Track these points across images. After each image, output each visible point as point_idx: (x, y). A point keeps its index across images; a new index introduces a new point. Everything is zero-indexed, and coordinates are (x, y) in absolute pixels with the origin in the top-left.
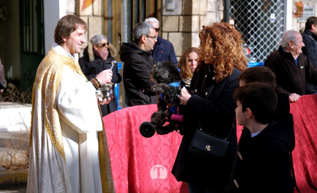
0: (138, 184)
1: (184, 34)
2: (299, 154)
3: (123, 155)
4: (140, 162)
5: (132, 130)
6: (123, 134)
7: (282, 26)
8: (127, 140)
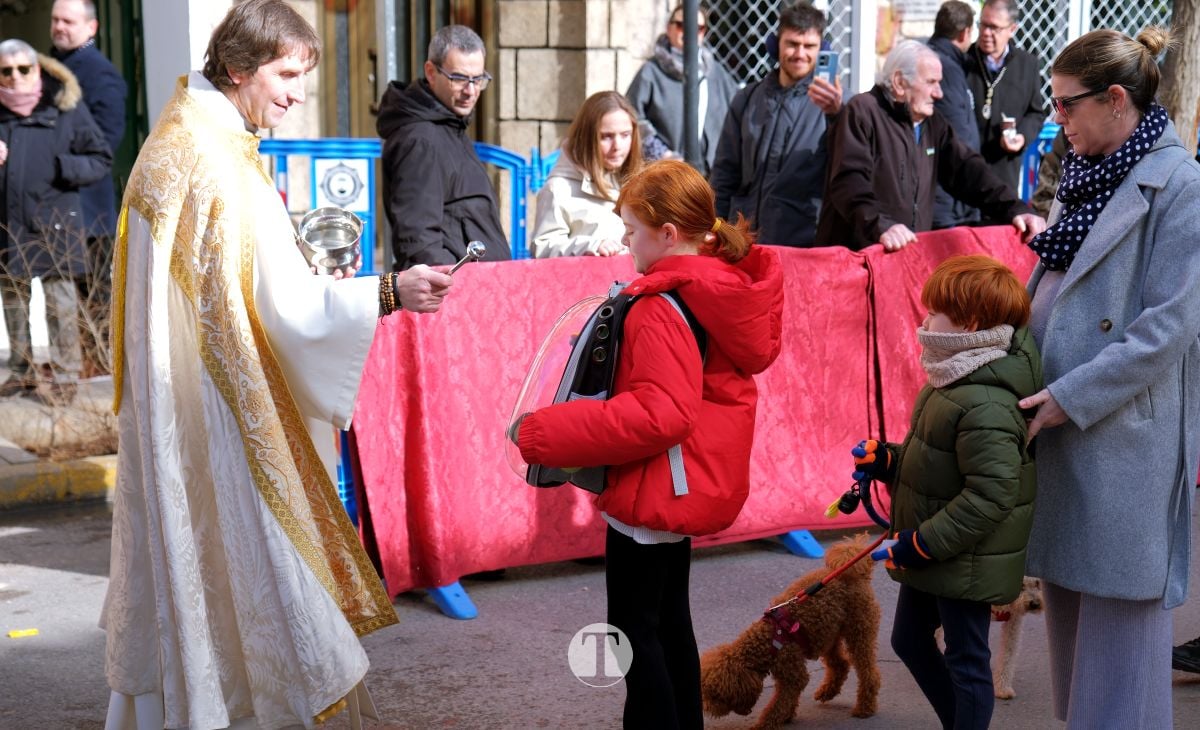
0: (435, 498)
1: (563, 52)
2: (903, 403)
3: (390, 414)
4: (440, 435)
5: (414, 339)
6: (389, 352)
7: (847, 30)
8: (402, 371)
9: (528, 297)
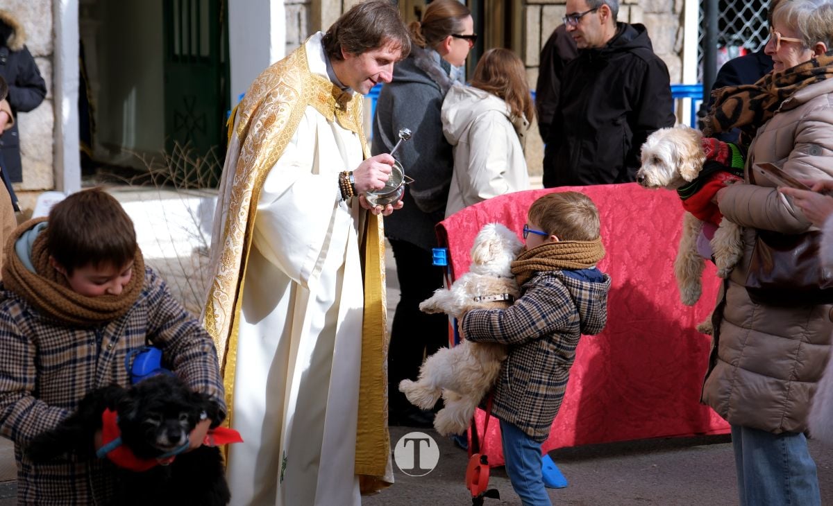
9: (608, 216)
